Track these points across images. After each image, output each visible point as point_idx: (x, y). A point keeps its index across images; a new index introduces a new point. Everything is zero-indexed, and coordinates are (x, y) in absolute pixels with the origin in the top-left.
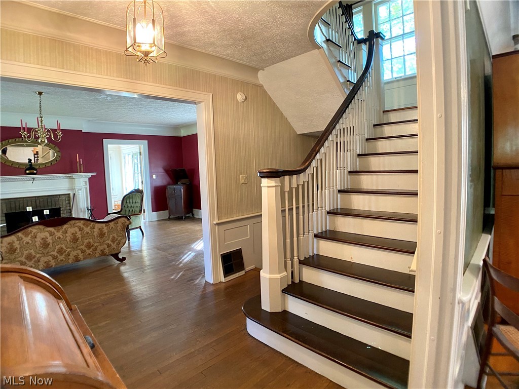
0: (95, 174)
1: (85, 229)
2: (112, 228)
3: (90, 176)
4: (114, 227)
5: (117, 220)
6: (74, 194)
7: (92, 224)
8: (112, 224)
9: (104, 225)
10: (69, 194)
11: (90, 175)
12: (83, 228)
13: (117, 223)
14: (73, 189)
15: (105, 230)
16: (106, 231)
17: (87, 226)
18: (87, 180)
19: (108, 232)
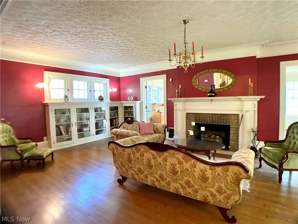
0: (263, 97)
1: (185, 164)
2: (219, 174)
3: (259, 100)
4: (221, 174)
5: (227, 167)
6: (243, 115)
7: (194, 160)
8: (219, 169)
9: (208, 167)
10: (238, 115)
11: (258, 98)
12: (182, 162)
13: (227, 171)
14: (242, 111)
15: (209, 173)
16: (210, 176)
17: (187, 161)
18: (256, 103)
19: (213, 178)
